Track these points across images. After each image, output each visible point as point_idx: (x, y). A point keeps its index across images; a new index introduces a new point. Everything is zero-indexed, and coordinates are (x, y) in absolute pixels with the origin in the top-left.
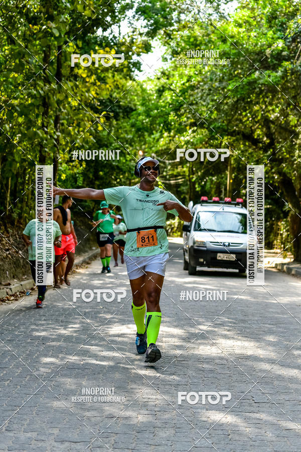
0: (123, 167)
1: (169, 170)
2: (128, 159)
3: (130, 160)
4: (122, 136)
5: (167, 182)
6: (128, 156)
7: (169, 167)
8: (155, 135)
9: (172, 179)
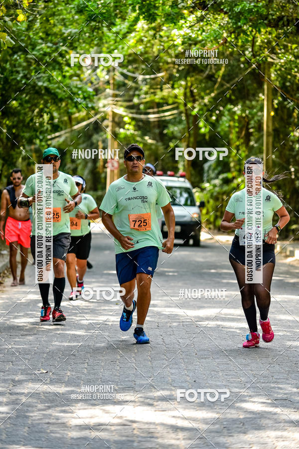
0: (58, 90)
1: (146, 93)
2: (68, 74)
3: (71, 77)
4: (55, 30)
5: (143, 117)
6: (67, 68)
7: (145, 88)
8: (118, 27)
9: (151, 111)
